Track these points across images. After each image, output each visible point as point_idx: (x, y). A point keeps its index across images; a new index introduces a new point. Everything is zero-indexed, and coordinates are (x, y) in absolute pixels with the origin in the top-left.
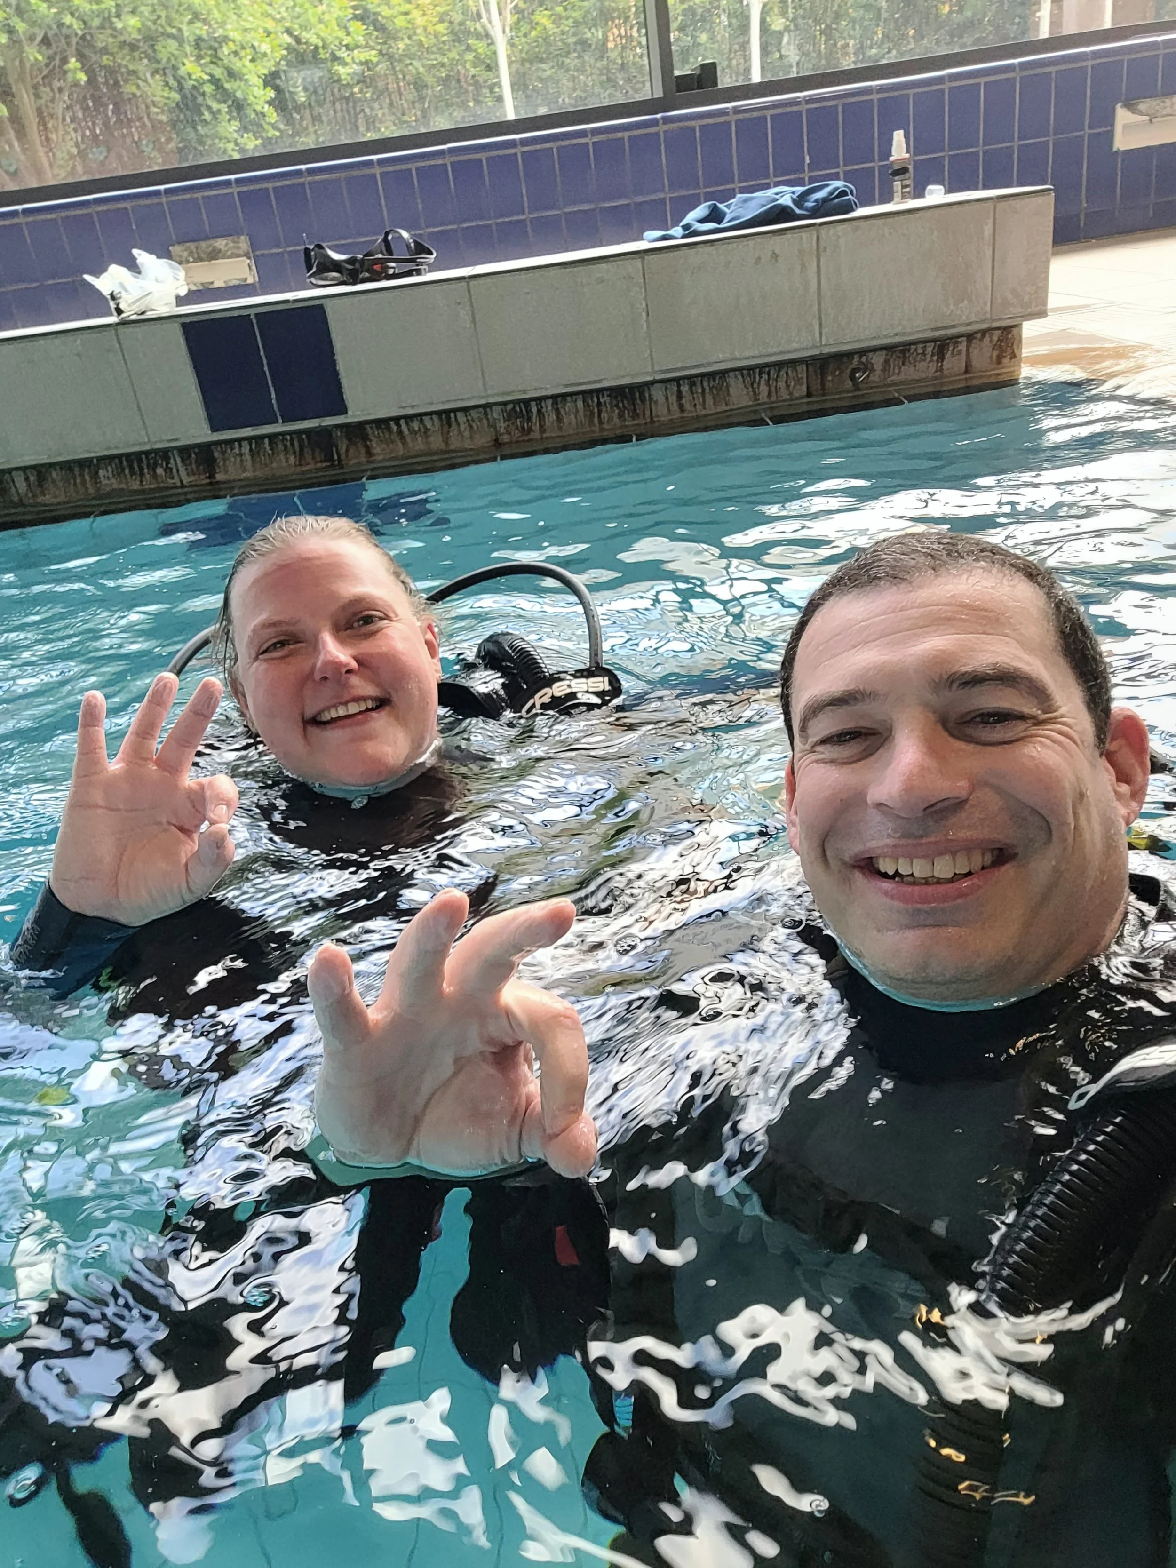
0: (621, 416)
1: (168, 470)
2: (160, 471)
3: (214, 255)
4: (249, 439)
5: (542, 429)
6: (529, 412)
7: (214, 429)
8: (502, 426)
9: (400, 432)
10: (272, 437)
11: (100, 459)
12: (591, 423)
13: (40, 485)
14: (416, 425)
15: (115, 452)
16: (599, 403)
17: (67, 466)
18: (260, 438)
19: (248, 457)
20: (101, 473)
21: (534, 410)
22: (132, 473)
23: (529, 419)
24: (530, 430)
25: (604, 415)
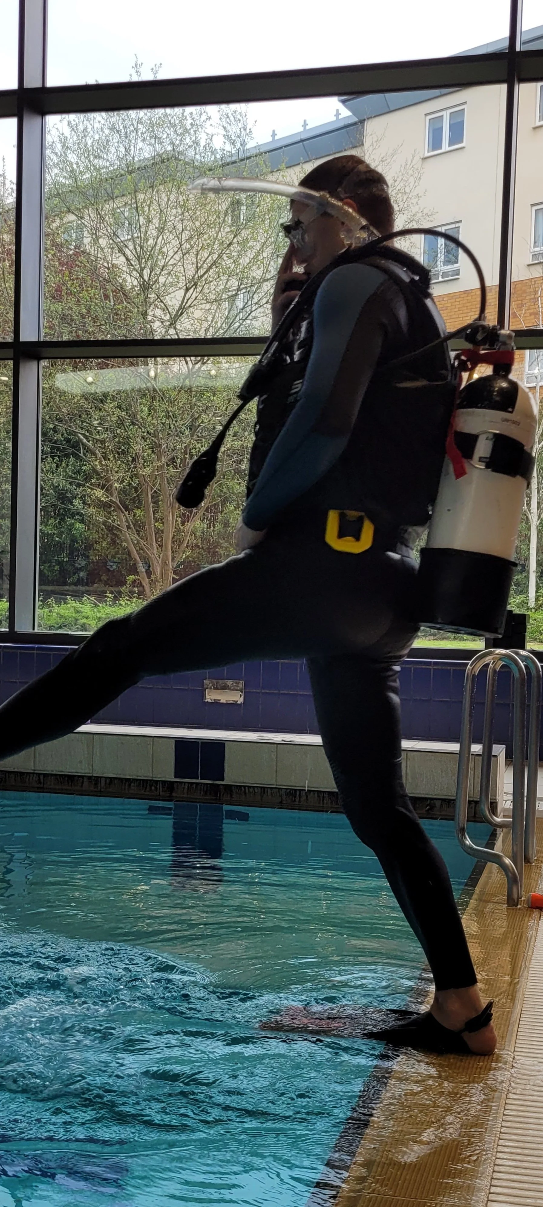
0: (331, 803)
1: (156, 788)
2: (153, 788)
3: (225, 688)
4: (188, 783)
5: (300, 801)
6: (296, 794)
7: (175, 777)
8: (284, 797)
9: (245, 791)
10: (197, 784)
11: (134, 780)
12: (319, 803)
13: (109, 784)
14: (251, 790)
15: (139, 778)
16: (323, 797)
17: (121, 780)
18: (192, 783)
19: (186, 789)
20: (132, 784)
21: (298, 793)
22: (143, 786)
23: (295, 797)
24: (295, 801)
25: (325, 801)
